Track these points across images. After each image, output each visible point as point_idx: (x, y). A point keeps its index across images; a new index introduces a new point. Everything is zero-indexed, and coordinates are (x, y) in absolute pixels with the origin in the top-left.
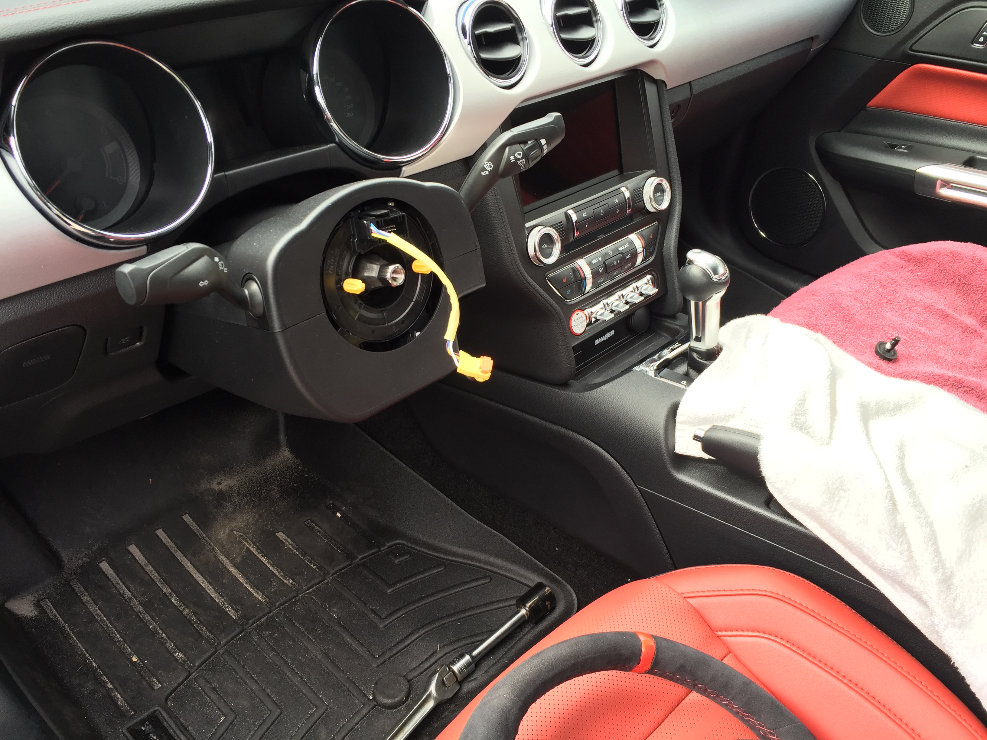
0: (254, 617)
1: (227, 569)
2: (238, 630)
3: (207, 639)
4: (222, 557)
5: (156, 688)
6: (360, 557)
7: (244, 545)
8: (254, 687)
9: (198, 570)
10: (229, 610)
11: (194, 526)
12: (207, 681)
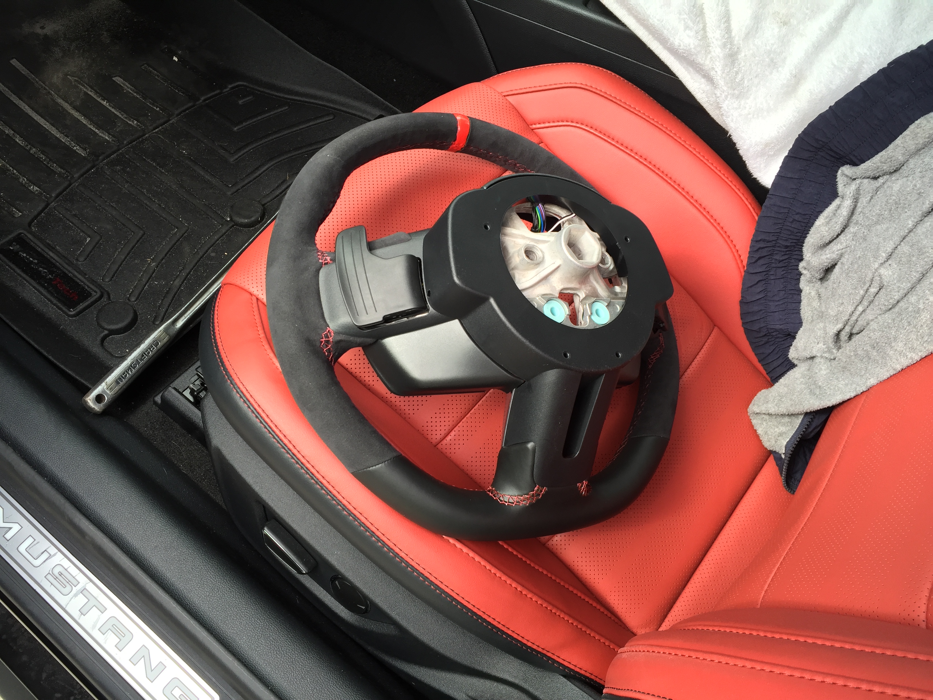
0: (103, 153)
1: (67, 111)
2: (89, 165)
3: (60, 175)
4: (60, 101)
5: (16, 216)
6: (202, 98)
7: (81, 89)
8: (114, 213)
9: (37, 112)
10: (77, 149)
11: (24, 71)
12: (66, 209)
